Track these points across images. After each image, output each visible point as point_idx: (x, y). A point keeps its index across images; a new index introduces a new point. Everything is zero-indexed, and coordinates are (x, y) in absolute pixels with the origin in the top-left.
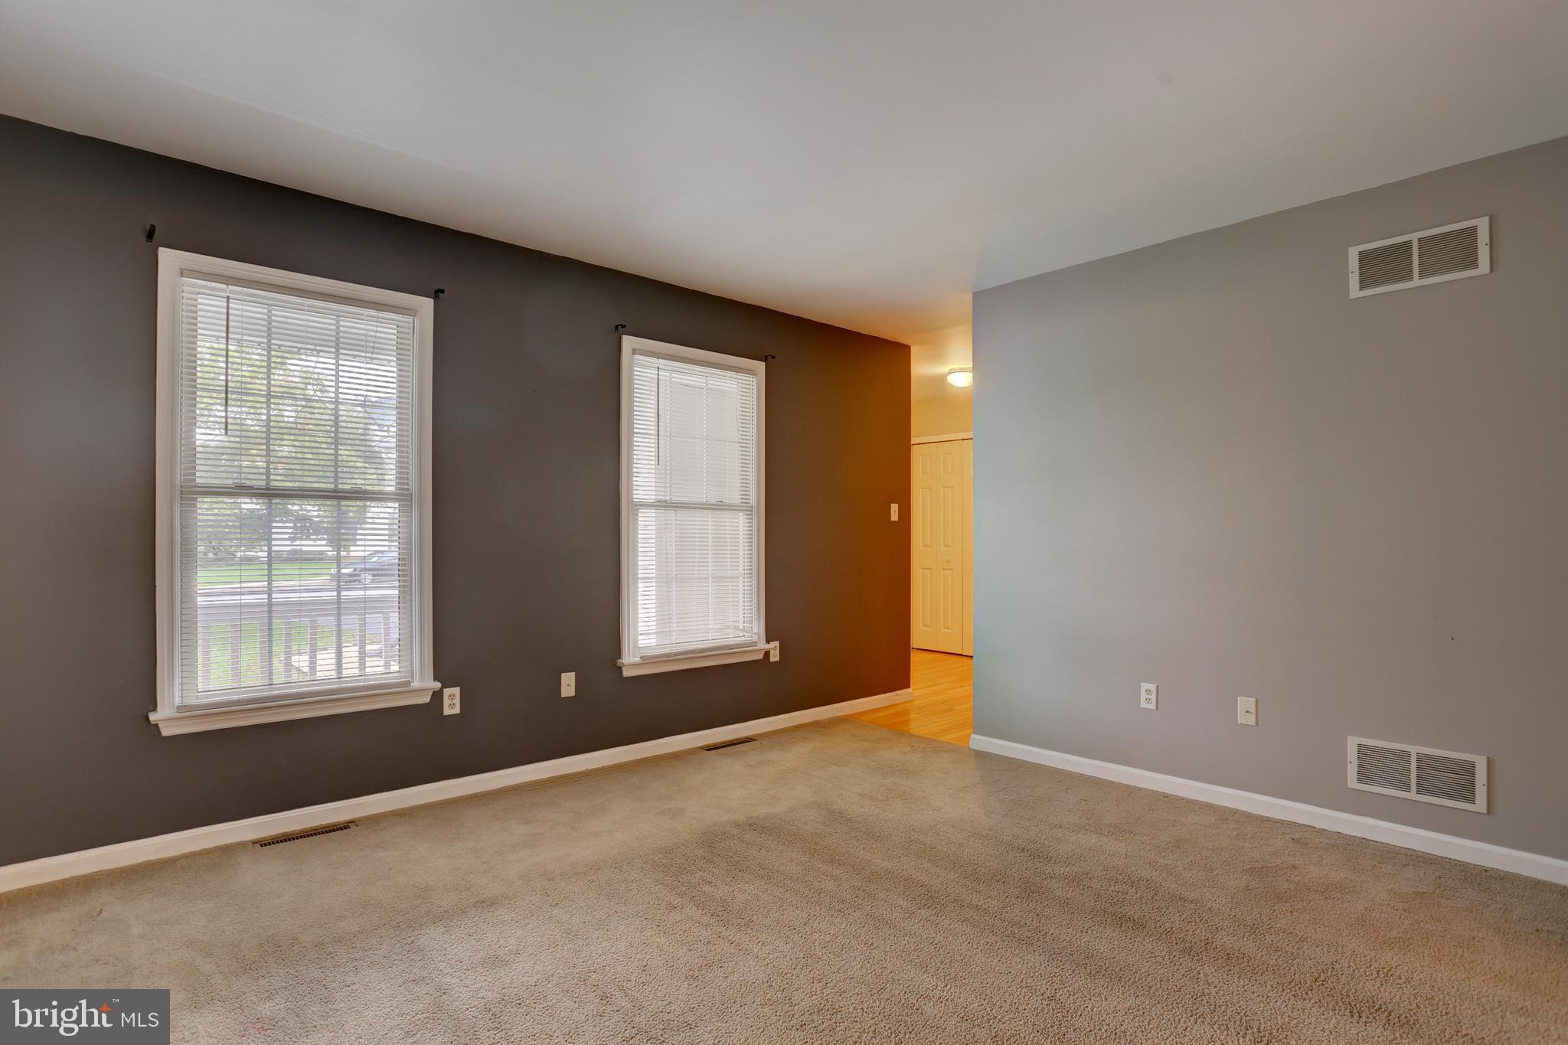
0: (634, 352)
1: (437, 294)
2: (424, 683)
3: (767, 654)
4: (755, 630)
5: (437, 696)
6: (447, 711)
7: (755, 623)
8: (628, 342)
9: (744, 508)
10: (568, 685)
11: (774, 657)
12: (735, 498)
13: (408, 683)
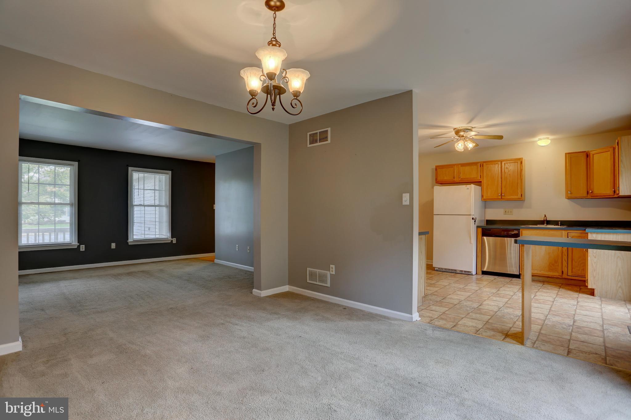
0: (132, 171)
1: (79, 161)
2: (75, 243)
3: (172, 241)
4: (168, 235)
5: (79, 247)
6: (81, 250)
7: (168, 233)
8: (130, 169)
9: (166, 206)
10: (113, 246)
11: (174, 242)
12: (164, 204)
13: (71, 243)
